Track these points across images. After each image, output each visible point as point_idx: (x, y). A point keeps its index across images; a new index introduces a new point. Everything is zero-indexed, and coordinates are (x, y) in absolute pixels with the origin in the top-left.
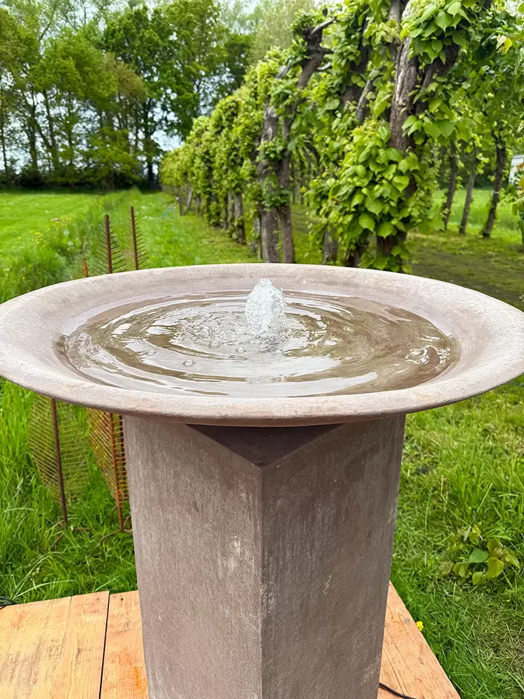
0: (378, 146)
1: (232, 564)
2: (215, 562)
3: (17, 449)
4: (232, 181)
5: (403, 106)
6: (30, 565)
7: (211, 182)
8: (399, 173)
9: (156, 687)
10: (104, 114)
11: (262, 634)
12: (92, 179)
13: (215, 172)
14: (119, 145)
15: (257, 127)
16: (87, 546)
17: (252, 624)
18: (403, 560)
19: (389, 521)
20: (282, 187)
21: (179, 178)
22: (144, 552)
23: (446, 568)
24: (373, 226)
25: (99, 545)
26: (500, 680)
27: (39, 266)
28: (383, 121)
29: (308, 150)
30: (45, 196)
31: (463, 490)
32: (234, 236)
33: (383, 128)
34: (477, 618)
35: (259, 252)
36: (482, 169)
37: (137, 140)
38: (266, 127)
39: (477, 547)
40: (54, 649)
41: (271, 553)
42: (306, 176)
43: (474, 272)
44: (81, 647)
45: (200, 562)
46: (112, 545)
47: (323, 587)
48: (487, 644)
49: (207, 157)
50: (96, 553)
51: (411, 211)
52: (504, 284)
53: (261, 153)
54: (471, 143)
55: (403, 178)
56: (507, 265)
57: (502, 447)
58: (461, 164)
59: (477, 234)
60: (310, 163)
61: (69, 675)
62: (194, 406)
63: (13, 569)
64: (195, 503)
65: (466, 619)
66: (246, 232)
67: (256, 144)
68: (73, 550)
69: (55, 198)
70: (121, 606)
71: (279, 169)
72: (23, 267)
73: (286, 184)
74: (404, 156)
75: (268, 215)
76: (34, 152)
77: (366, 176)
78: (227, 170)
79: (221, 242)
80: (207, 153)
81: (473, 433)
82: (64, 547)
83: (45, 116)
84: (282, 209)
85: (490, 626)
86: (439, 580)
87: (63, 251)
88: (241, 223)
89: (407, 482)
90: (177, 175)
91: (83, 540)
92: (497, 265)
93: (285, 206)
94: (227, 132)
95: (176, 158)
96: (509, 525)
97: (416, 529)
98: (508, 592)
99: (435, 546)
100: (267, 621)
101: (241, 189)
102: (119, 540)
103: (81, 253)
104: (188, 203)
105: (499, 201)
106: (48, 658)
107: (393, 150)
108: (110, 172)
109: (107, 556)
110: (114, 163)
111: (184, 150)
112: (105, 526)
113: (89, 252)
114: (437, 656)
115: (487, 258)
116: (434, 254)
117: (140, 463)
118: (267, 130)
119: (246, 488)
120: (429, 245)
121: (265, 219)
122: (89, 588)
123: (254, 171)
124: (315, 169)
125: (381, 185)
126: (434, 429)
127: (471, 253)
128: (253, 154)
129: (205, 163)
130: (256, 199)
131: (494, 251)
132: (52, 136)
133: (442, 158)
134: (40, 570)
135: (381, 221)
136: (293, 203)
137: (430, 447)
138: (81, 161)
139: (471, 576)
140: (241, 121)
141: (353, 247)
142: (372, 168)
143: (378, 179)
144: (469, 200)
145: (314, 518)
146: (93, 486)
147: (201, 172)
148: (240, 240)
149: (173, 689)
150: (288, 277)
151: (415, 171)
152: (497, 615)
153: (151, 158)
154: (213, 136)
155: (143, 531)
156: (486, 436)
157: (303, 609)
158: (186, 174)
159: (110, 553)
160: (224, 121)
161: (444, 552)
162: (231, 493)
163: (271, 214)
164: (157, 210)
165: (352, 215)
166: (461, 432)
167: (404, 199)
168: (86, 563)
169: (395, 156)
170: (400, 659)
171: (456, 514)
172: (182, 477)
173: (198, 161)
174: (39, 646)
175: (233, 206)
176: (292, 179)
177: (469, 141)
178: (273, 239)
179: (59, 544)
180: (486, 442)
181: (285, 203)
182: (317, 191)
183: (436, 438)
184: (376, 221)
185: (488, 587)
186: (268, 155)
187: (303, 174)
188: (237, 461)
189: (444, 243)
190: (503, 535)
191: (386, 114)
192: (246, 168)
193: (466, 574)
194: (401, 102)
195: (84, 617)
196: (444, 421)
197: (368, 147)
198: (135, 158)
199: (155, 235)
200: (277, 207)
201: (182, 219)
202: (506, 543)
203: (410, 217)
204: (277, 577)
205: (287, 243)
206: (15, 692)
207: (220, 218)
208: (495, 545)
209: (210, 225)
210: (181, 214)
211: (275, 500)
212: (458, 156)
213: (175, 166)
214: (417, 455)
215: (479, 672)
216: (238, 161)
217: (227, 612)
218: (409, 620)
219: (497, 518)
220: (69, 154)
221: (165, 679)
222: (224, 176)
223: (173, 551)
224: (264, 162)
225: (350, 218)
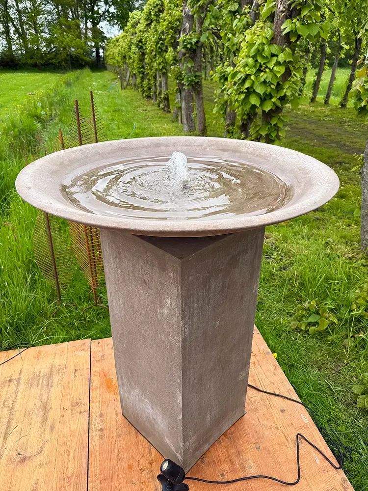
0: (264, 43)
1: (166, 311)
2: (156, 312)
3: (25, 256)
4: (160, 64)
5: (283, 12)
6: (40, 326)
7: (144, 64)
8: (278, 64)
9: (123, 385)
10: (60, 7)
11: (182, 346)
12: (54, 60)
13: (146, 56)
14: (73, 33)
15: (178, 23)
16: (75, 315)
17: (176, 342)
18: (268, 321)
19: (254, 291)
20: (196, 70)
21: (120, 60)
22: (115, 310)
23: (294, 325)
24: (259, 103)
25: (82, 313)
26: (320, 384)
27: (22, 130)
28: (269, 24)
29: (216, 38)
30: (20, 74)
31: (307, 279)
32: (162, 106)
33: (268, 28)
34: (310, 352)
35: (180, 118)
36: (344, 54)
37: (87, 28)
38: (184, 23)
39: (314, 313)
40: (61, 370)
41: (186, 304)
42: (215, 58)
43: (331, 134)
44: (76, 368)
45: (148, 312)
46: (91, 314)
47: (215, 325)
48: (315, 366)
49: (140, 44)
50: (80, 318)
51: (286, 92)
52: (352, 142)
53: (181, 44)
54: (337, 34)
55: (280, 67)
56: (356, 128)
57: (336, 254)
58: (328, 50)
59: (337, 105)
60: (218, 48)
61: (71, 383)
62: (146, 225)
63: (30, 328)
64: (144, 280)
65: (303, 353)
66: (171, 102)
67: (177, 36)
68: (66, 317)
69: (28, 76)
70: (98, 346)
71: (194, 56)
72: (11, 131)
73: (199, 68)
74: (283, 50)
75: (187, 91)
76: (9, 39)
77: (255, 66)
78: (155, 55)
79: (152, 110)
80: (140, 41)
81: (319, 245)
82: (60, 315)
83: (15, 9)
84: (196, 87)
85: (318, 356)
86: (289, 332)
87: (38, 118)
88: (166, 96)
89: (273, 275)
90: (118, 58)
91: (72, 311)
92: (348, 129)
93: (198, 84)
94: (155, 26)
95: (117, 44)
96: (334, 300)
97: (277, 303)
98: (330, 338)
99: (289, 312)
100: (184, 340)
101: (166, 70)
102: (94, 311)
103: (51, 120)
104: (127, 80)
105: (355, 80)
106: (57, 374)
107: (275, 45)
108: (68, 55)
109: (87, 320)
110: (69, 47)
111: (122, 37)
112: (85, 302)
113: (57, 119)
114: (284, 372)
115: (342, 123)
116: (305, 120)
117: (111, 260)
118: (185, 25)
119: (173, 270)
120: (302, 113)
121: (183, 94)
122: (78, 338)
123: (175, 57)
124: (222, 53)
125: (265, 72)
126: (293, 243)
127: (331, 119)
128: (175, 45)
129: (139, 49)
130: (177, 79)
131: (348, 118)
132: (22, 26)
133: (315, 45)
134: (47, 329)
135: (265, 99)
136: (205, 79)
137: (289, 254)
138: (45, 46)
139: (308, 329)
140: (166, 18)
141: (245, 117)
142: (259, 61)
143: (263, 68)
144: (333, 78)
145: (210, 287)
146: (76, 279)
147: (136, 56)
148: (166, 109)
149: (133, 384)
150: (198, 146)
151: (290, 62)
152: (322, 350)
153: (98, 43)
154: (145, 28)
155: (114, 297)
156: (327, 247)
157: (204, 336)
158: (125, 57)
159: (89, 318)
160: (152, 17)
161: (293, 316)
162: (164, 274)
163: (189, 90)
164: (104, 86)
165: (244, 94)
166: (311, 245)
167: (281, 83)
168: (74, 324)
169: (276, 50)
170: (262, 373)
171: (302, 294)
172: (137, 266)
173: (133, 47)
174: (52, 368)
175: (161, 83)
176: (204, 60)
177: (336, 31)
178: (190, 109)
179: (57, 313)
180: (326, 251)
181: (198, 82)
182: (221, 74)
183: (294, 248)
184: (261, 98)
185: (318, 335)
186: (186, 45)
187: (212, 57)
188: (168, 256)
189: (313, 112)
190: (330, 305)
191: (271, 17)
192: (170, 54)
193: (306, 328)
194: (282, 8)
195: (76, 353)
196: (300, 237)
197: (256, 44)
198: (86, 43)
199: (103, 105)
200: (192, 85)
201: (123, 93)
202: (331, 310)
203: (285, 96)
204: (189, 317)
205: (200, 112)
206: (41, 391)
207: (151, 92)
208: (324, 311)
209: (144, 98)
210: (122, 89)
211: (188, 277)
212: (327, 44)
213: (116, 50)
214: (281, 259)
215: (308, 380)
216: (164, 48)
217: (163, 337)
218: (269, 353)
219: (327, 296)
220: (36, 41)
221: (128, 379)
222: (154, 60)
223: (132, 307)
224: (183, 50)
225: (243, 96)
